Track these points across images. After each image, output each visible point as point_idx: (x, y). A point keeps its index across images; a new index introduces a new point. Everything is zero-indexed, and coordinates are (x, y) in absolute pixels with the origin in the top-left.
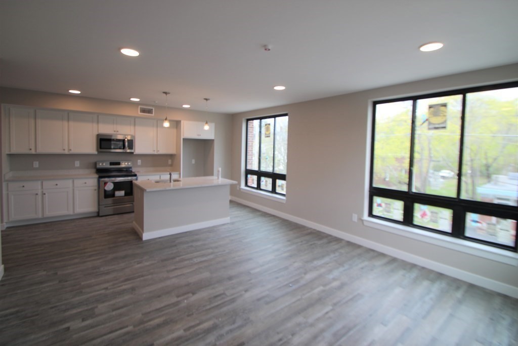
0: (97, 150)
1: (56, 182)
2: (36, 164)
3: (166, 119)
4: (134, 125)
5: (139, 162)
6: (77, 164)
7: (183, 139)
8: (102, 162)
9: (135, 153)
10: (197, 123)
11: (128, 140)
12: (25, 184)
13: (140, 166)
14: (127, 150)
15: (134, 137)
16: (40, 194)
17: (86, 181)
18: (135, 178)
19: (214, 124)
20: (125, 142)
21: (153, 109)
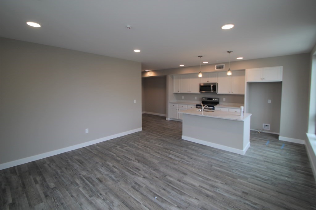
0: (200, 92)
1: (182, 105)
2: (183, 97)
3: (200, 73)
4: (218, 77)
5: (224, 99)
6: (196, 98)
7: (247, 83)
8: (204, 98)
9: (218, 94)
10: (261, 69)
11: (213, 86)
12: (174, 104)
13: (224, 102)
14: (212, 91)
15: (217, 84)
16: (178, 109)
17: (192, 106)
18: (213, 108)
19: (282, 67)
20: (211, 87)
21: (224, 65)
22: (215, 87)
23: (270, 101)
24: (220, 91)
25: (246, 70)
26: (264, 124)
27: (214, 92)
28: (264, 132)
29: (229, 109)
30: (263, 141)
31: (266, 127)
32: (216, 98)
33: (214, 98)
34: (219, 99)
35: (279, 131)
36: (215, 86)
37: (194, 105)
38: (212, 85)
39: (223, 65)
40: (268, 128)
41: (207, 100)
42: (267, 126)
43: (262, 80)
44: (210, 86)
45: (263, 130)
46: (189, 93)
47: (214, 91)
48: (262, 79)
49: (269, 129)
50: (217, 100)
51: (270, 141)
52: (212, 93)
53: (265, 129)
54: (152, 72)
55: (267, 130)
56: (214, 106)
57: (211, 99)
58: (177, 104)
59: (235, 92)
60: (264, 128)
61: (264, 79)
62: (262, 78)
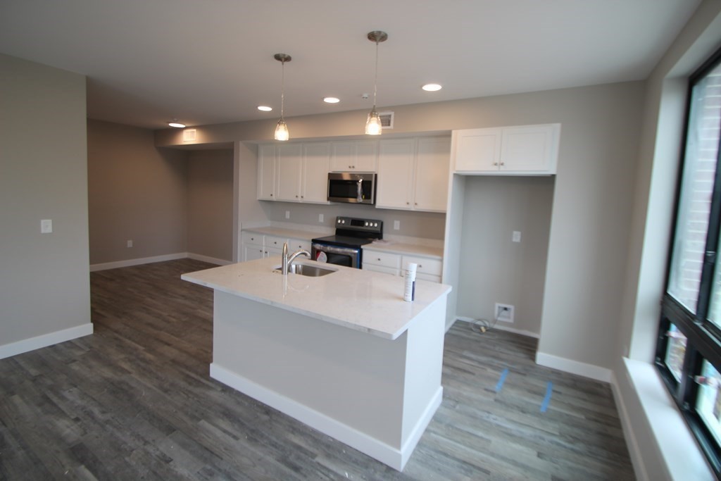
0: (328, 200)
1: (275, 239)
2: (288, 215)
4: (378, 154)
5: (397, 225)
6: (321, 218)
7: (455, 174)
8: (342, 218)
9: (377, 207)
10: (496, 131)
11: (363, 181)
12: (254, 236)
13: (397, 233)
14: (360, 200)
15: (376, 175)
16: (264, 251)
17: (302, 243)
18: (357, 252)
19: (558, 126)
20: (357, 186)
21: (392, 114)
22: (369, 185)
23: (517, 237)
24: (384, 199)
25: (454, 132)
26: (497, 305)
27: (367, 201)
28: (497, 327)
29: (402, 258)
30: (490, 371)
31: (505, 313)
32: (374, 221)
33: (370, 221)
34: (381, 224)
35: (537, 325)
36: (370, 182)
37: (308, 241)
38: (361, 180)
39: (390, 116)
40: (509, 318)
41: (350, 226)
42: (506, 309)
43: (495, 168)
44: (354, 183)
45: (495, 321)
46: (300, 200)
47: (366, 198)
48: (496, 164)
49: (511, 321)
50: (376, 225)
51: (511, 370)
52: (360, 203)
53: (499, 319)
54: (195, 130)
55: (506, 321)
56: (362, 247)
57: (360, 222)
58: (262, 234)
59: (424, 206)
60: (499, 315)
61: (502, 164)
62: (497, 161)
